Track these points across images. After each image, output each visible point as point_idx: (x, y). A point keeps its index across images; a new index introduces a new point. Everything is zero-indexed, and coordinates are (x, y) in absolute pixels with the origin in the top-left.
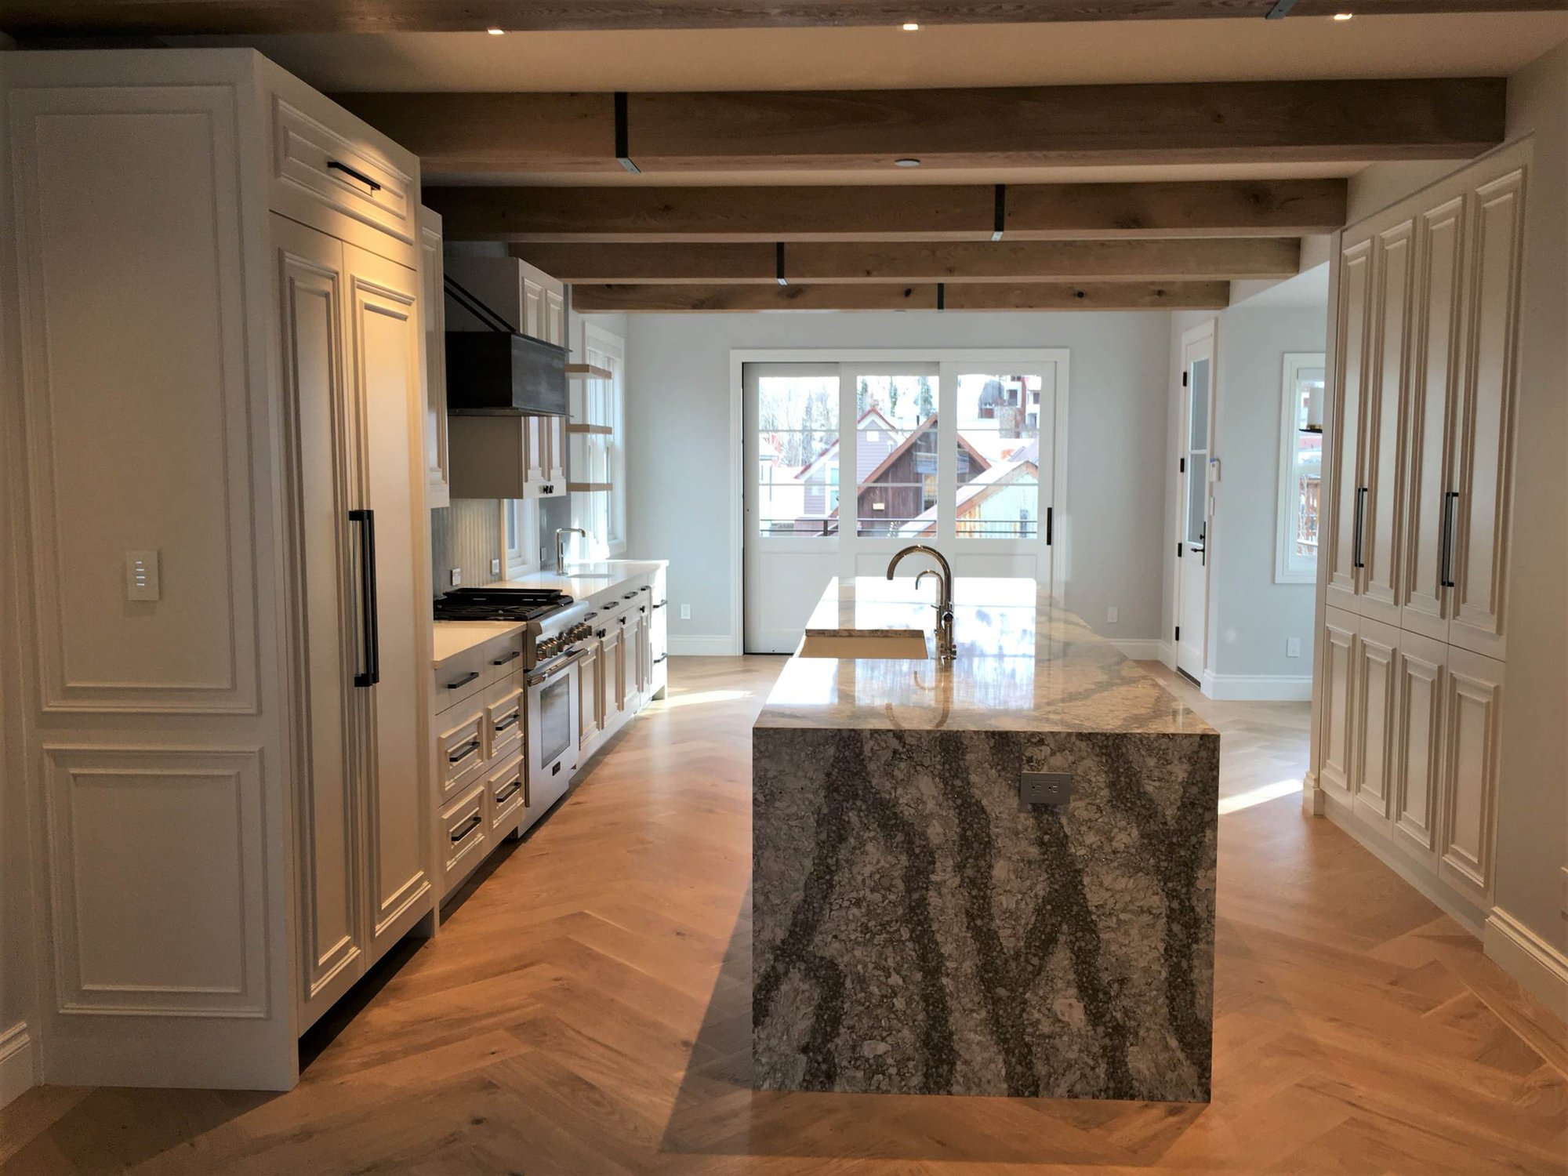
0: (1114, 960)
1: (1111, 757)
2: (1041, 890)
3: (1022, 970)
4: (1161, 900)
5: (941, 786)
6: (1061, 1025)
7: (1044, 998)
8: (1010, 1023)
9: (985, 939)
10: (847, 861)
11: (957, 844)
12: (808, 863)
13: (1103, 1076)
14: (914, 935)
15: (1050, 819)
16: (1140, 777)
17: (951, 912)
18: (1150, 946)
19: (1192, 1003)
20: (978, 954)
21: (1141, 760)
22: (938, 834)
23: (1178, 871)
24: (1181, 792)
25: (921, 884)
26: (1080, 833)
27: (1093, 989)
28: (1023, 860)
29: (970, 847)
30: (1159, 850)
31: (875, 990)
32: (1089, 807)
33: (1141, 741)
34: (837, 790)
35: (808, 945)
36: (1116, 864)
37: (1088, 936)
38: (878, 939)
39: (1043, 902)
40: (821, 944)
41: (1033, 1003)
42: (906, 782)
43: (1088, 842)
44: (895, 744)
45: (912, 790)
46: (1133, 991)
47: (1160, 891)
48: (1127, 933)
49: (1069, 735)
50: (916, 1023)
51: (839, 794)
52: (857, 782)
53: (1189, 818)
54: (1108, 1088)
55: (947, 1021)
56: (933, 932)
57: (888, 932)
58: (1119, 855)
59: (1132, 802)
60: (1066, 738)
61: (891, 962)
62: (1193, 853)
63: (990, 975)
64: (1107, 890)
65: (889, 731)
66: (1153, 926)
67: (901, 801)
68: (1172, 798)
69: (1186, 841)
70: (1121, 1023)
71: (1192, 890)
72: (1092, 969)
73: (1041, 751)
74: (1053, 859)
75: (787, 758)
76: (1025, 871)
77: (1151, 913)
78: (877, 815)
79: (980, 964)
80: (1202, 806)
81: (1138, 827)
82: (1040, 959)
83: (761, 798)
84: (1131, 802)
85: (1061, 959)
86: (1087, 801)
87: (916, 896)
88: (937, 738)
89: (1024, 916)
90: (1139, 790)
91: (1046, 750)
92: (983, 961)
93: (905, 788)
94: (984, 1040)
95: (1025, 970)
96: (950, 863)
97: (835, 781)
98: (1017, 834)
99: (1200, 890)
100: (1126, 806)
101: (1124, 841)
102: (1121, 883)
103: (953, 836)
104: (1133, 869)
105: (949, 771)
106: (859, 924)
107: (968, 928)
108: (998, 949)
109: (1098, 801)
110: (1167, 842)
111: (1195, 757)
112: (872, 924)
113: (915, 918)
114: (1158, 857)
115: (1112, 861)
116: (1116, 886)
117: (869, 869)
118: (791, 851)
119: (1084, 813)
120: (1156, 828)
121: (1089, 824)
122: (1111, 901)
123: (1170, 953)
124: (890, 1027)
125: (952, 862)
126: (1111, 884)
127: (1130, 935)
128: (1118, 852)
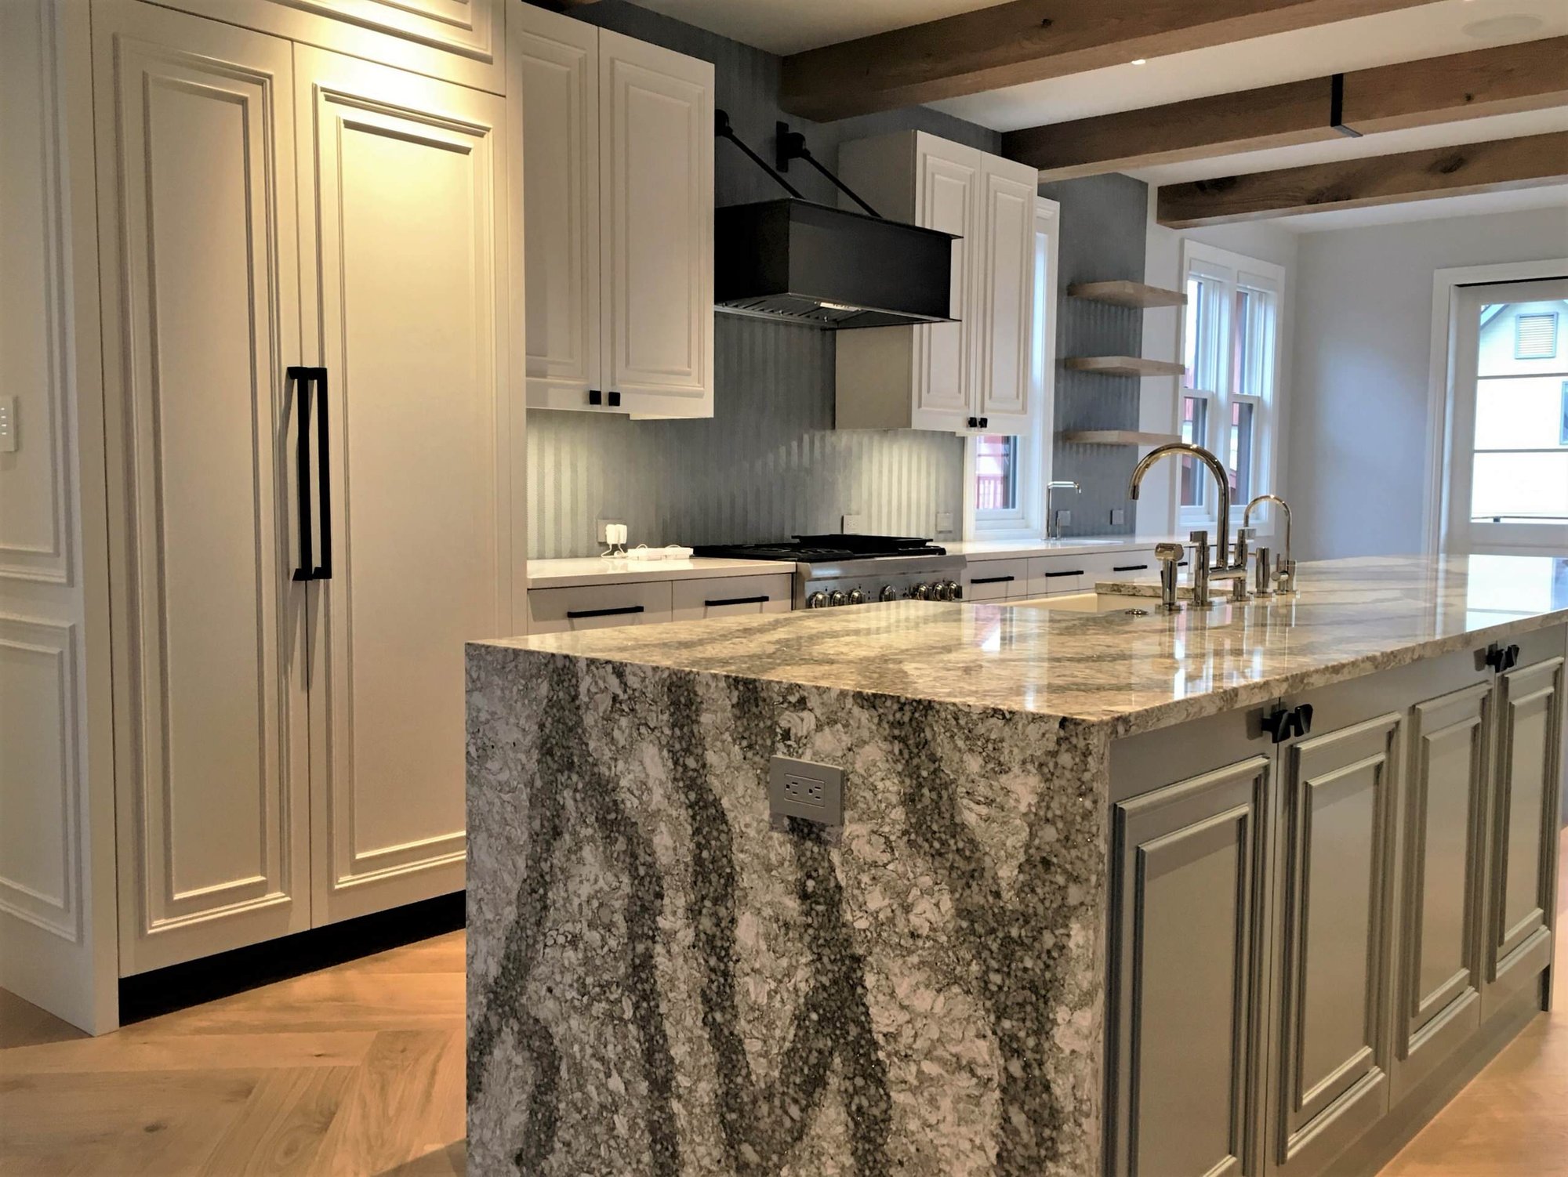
0: (913, 1149)
1: (907, 746)
2: (803, 979)
3: (775, 1122)
4: (992, 1054)
5: (670, 764)
9: (726, 1048)
10: (562, 870)
11: (690, 870)
12: (521, 863)
14: (638, 1016)
15: (816, 849)
16: (954, 792)
17: (683, 987)
18: (972, 1141)
20: (718, 1072)
21: (956, 757)
22: (667, 849)
23: (1020, 1000)
24: (1024, 835)
25: (646, 929)
26: (859, 887)
28: (777, 921)
29: (707, 880)
30: (986, 947)
31: (594, 1094)
32: (874, 838)
33: (956, 719)
34: (550, 753)
35: (521, 994)
36: (914, 959)
37: (873, 1090)
38: (599, 1008)
39: (806, 1004)
40: (535, 997)
42: (624, 752)
43: (872, 906)
44: (614, 683)
45: (635, 766)
47: (989, 1033)
48: (932, 1101)
49: (843, 694)
50: (641, 1167)
51: (553, 759)
52: (573, 743)
53: (1039, 890)
56: (661, 1015)
57: (608, 1000)
58: (920, 943)
59: (943, 843)
60: (838, 700)
61: (611, 1052)
62: (1047, 967)
63: (735, 1118)
64: (903, 1007)
65: (608, 662)
66: (976, 1100)
67: (624, 783)
68: (1009, 843)
69: (1035, 939)
71: (1046, 1046)
72: (879, 1156)
73: (802, 720)
74: (821, 927)
75: (499, 693)
76: (781, 939)
77: (972, 1072)
78: (594, 801)
79: (720, 1092)
80: (1065, 871)
81: (952, 892)
82: (802, 1110)
83: (472, 750)
84: (940, 840)
85: (832, 1119)
86: (871, 825)
87: (640, 948)
88: (665, 680)
89: (778, 1023)
90: (952, 816)
91: (809, 719)
92: (724, 1088)
93: (626, 762)
95: (781, 1124)
96: (681, 902)
97: (549, 737)
98: (769, 869)
99: (1061, 1050)
100: (931, 846)
101: (928, 915)
102: (924, 1000)
103: (684, 856)
104: (948, 980)
105: (681, 738)
106: (576, 977)
107: (704, 1022)
108: (744, 1072)
109: (886, 829)
110: (1001, 934)
111: (1051, 765)
112: (589, 980)
113: (639, 986)
114: (985, 961)
115: (910, 952)
116: (916, 1003)
117: (586, 890)
118: (504, 841)
119: (866, 849)
120: (982, 901)
121: (873, 871)
122: (908, 1032)
123: (1006, 1165)
124: (611, 1161)
125: (683, 899)
126: (907, 997)
127: (938, 1108)
128: (919, 936)
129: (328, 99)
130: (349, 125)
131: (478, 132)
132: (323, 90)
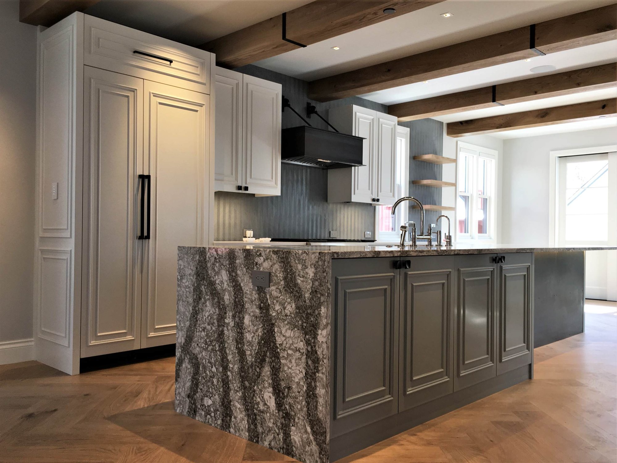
0: (286, 375)
1: (285, 264)
2: (260, 332)
3: (253, 374)
4: (304, 345)
5: (229, 275)
6: (267, 407)
7: (261, 391)
8: (250, 401)
9: (242, 353)
10: (201, 309)
11: (233, 305)
12: (191, 309)
13: (282, 440)
14: (220, 349)
15: (263, 295)
16: (295, 275)
17: (231, 339)
18: (299, 370)
19: (317, 408)
20: (239, 362)
21: (296, 265)
22: (227, 299)
23: (310, 330)
24: (311, 284)
25: (222, 323)
26: (273, 304)
27: (278, 390)
28: (254, 316)
29: (237, 307)
30: (303, 316)
31: (208, 373)
32: (277, 290)
33: (296, 255)
34: (199, 276)
35: (190, 347)
36: (286, 322)
37: (276, 360)
39: (261, 339)
40: (194, 347)
41: (257, 392)
42: (218, 273)
43: (276, 309)
44: (215, 254)
45: (220, 277)
46: (293, 394)
47: (303, 340)
48: (290, 361)
49: (270, 251)
50: (220, 393)
52: (205, 272)
53: (314, 299)
54: (283, 448)
55: (229, 394)
56: (225, 347)
57: (212, 345)
59: (293, 289)
60: (269, 253)
61: (213, 361)
62: (316, 320)
63: (243, 374)
64: (284, 336)
65: (214, 248)
66: (300, 359)
67: (217, 282)
68: (308, 287)
69: (313, 312)
70: (289, 412)
71: (316, 341)
72: (278, 379)
73: (260, 259)
74: (264, 316)
75: (186, 260)
76: (255, 321)
77: (299, 351)
78: (210, 288)
79: (240, 367)
80: (320, 293)
81: (295, 302)
82: (260, 369)
83: (179, 277)
84: (292, 288)
85: (267, 370)
86: (276, 287)
87: (221, 329)
88: (228, 252)
89: (254, 345)
90: (295, 282)
91: (262, 259)
92: (241, 366)
93: (218, 276)
94: (241, 407)
95: (255, 374)
96: (231, 314)
97: (199, 271)
98: (252, 302)
99: (319, 342)
100: (290, 291)
101: (290, 310)
102: (289, 333)
103: (232, 301)
104: (293, 326)
105: (231, 268)
106: (204, 340)
107: (236, 348)
108: (246, 361)
109: (280, 287)
110: (306, 312)
111: (317, 265)
112: (208, 340)
113: (220, 340)
114: (302, 320)
115: (285, 320)
116: (287, 334)
117: (207, 314)
118: (186, 303)
119: (275, 294)
120: (302, 304)
121: (277, 299)
122: (285, 342)
123: (307, 376)
124: (212, 392)
125: (231, 313)
126: (285, 333)
127: (292, 363)
128: (287, 316)
129: (154, 96)
130: (160, 103)
131: (201, 105)
132: (152, 93)
